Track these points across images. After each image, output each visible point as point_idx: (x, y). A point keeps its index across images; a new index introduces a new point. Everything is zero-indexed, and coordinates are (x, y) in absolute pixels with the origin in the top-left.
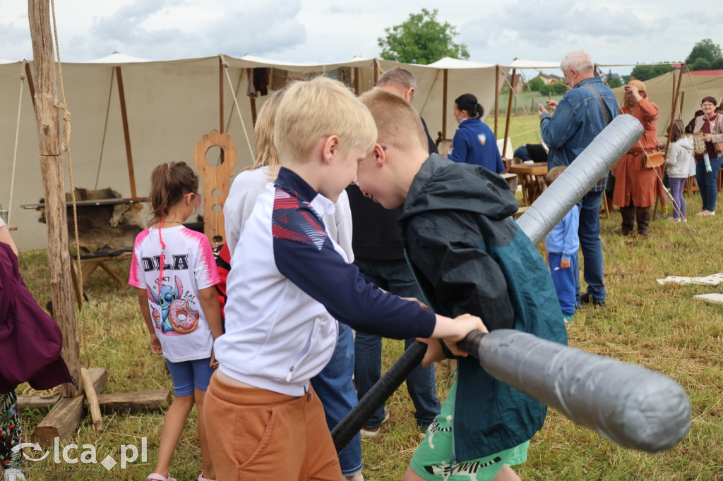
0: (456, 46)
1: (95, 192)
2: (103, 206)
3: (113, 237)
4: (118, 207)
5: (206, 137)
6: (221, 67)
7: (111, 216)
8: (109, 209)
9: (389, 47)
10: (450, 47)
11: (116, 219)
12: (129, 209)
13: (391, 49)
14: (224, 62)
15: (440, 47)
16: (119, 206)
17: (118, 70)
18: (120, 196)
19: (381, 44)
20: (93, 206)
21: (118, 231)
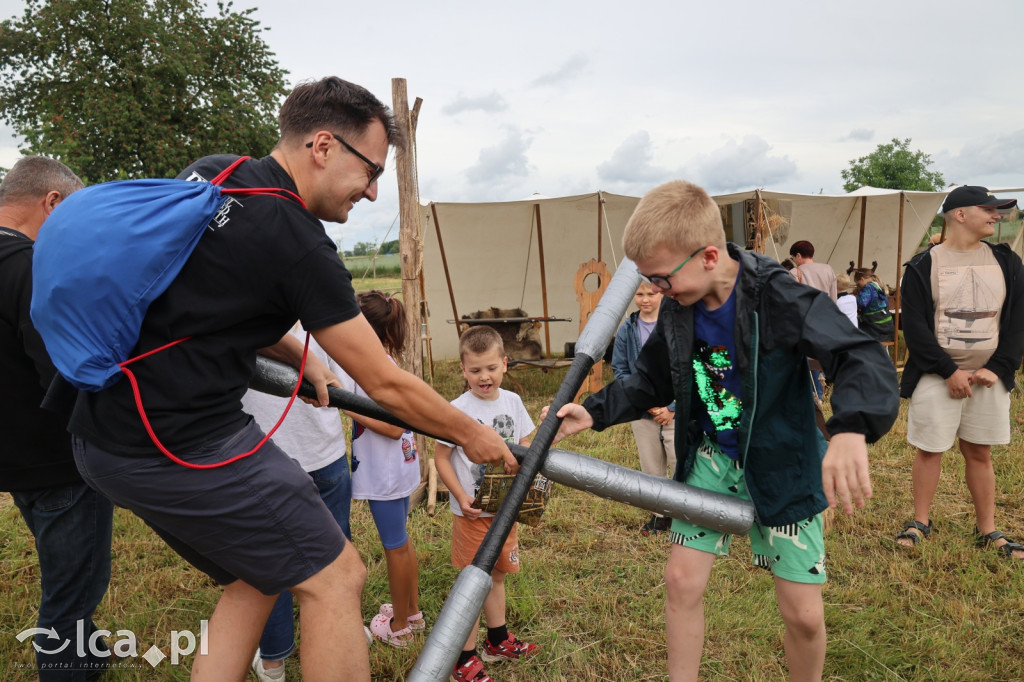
0: (929, 175)
1: (507, 311)
2: (510, 323)
3: (514, 350)
4: (523, 325)
5: (585, 265)
6: (600, 203)
7: (518, 332)
8: (517, 326)
9: (853, 179)
10: (922, 176)
11: (521, 334)
12: (533, 327)
13: (856, 181)
14: (602, 198)
15: (911, 177)
16: (525, 324)
17: (537, 207)
18: (526, 316)
19: (845, 177)
20: (502, 323)
21: (520, 345)
